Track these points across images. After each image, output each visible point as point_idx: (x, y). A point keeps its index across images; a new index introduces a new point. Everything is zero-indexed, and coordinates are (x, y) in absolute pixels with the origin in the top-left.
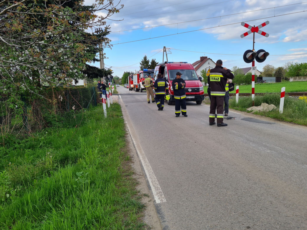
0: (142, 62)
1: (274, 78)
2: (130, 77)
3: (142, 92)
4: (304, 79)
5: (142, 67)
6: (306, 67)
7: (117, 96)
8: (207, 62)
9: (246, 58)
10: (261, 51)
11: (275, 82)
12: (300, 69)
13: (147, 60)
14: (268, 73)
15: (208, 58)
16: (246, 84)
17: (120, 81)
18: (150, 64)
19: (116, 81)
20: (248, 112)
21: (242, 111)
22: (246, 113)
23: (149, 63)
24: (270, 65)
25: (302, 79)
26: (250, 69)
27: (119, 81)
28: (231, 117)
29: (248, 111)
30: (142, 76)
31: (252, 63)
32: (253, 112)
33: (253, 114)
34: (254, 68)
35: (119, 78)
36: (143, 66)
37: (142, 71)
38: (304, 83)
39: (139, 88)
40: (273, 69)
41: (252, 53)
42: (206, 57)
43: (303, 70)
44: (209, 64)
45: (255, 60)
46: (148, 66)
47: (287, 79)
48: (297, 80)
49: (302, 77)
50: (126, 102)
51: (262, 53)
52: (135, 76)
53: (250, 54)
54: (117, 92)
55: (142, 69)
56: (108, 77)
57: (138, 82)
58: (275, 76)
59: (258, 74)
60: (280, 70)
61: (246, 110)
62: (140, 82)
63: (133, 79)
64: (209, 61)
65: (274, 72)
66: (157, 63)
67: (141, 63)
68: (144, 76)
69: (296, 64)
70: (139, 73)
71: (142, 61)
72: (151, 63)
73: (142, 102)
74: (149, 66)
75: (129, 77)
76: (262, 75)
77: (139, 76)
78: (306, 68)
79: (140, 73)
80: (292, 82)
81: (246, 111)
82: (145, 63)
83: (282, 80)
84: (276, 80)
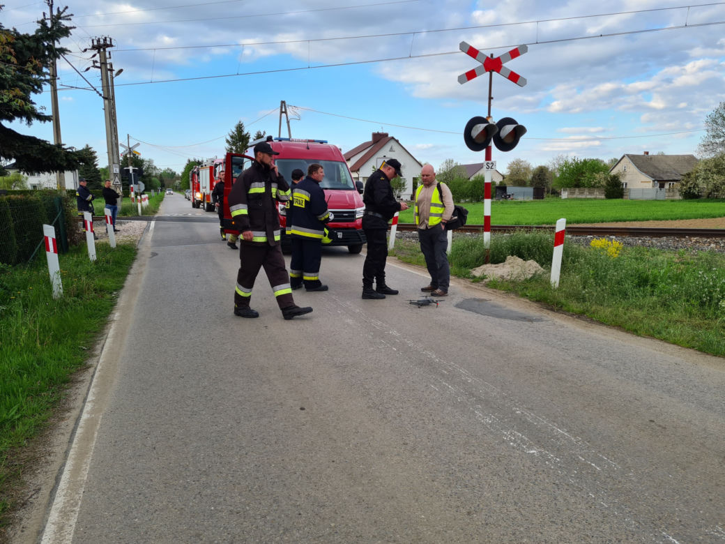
0: (232, 137)
1: (530, 190)
4: (590, 193)
5: (232, 149)
6: (593, 168)
8: (387, 148)
9: (472, 137)
10: (508, 121)
11: (532, 199)
12: (583, 173)
13: (245, 132)
14: (517, 177)
15: (389, 136)
16: (471, 202)
17: (177, 182)
18: (251, 141)
19: (166, 183)
20: (476, 279)
23: (248, 142)
24: (522, 160)
25: (586, 195)
26: (480, 166)
27: (175, 181)
29: (474, 277)
31: (484, 151)
32: (487, 280)
34: (490, 166)
35: (175, 174)
36: (234, 148)
38: (590, 202)
40: (527, 169)
41: (485, 125)
42: (386, 135)
43: (587, 174)
44: (391, 150)
45: (492, 144)
47: (556, 193)
48: (575, 196)
49: (586, 190)
51: (509, 128)
52: (204, 171)
53: (481, 127)
58: (531, 185)
59: (498, 180)
60: (542, 172)
64: (392, 143)
65: (530, 177)
67: (229, 139)
69: (574, 160)
71: (231, 134)
72: (255, 140)
76: (506, 181)
77: (213, 170)
78: (594, 171)
79: (216, 165)
80: (565, 199)
81: (469, 278)
82: (240, 141)
83: (545, 194)
84: (534, 195)
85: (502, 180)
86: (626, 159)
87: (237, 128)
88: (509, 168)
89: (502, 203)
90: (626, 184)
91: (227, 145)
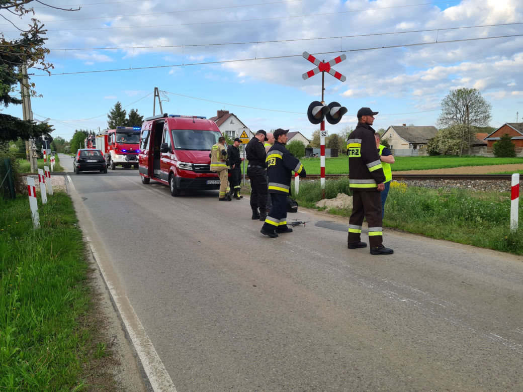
0: (112, 113)
1: (329, 150)
2: (89, 141)
3: (114, 169)
5: (112, 122)
7: (62, 177)
8: (229, 121)
9: (313, 115)
11: (331, 157)
13: (122, 110)
15: (230, 113)
17: (67, 147)
18: (127, 117)
19: (58, 147)
20: (320, 209)
21: (308, 208)
22: (315, 211)
23: (125, 117)
27: (65, 146)
28: (298, 221)
29: (318, 208)
30: (114, 139)
31: (320, 124)
32: (327, 209)
33: (329, 212)
34: (324, 134)
35: (64, 140)
36: (114, 121)
37: (114, 131)
39: (109, 162)
42: (228, 112)
44: (232, 123)
45: (325, 119)
46: (124, 122)
47: (345, 153)
50: (82, 190)
51: (336, 109)
52: (99, 139)
53: (319, 108)
54: (62, 169)
55: (112, 127)
56: (42, 138)
57: (106, 150)
58: (329, 147)
59: (306, 144)
60: (335, 138)
61: (314, 205)
62: (110, 151)
63: (95, 143)
64: (232, 118)
65: (327, 141)
66: (140, 116)
67: (110, 115)
68: (119, 140)
70: (109, 132)
71: (111, 111)
72: (130, 116)
73: (117, 190)
74: (126, 122)
75: (86, 140)
76: (311, 145)
77: (107, 138)
79: (110, 134)
81: (315, 208)
82: (118, 116)
83: (339, 154)
84: (331, 154)
85: (308, 144)
86: (391, 129)
87: (116, 106)
88: (313, 135)
89: (311, 160)
90: (392, 146)
91: (109, 119)
